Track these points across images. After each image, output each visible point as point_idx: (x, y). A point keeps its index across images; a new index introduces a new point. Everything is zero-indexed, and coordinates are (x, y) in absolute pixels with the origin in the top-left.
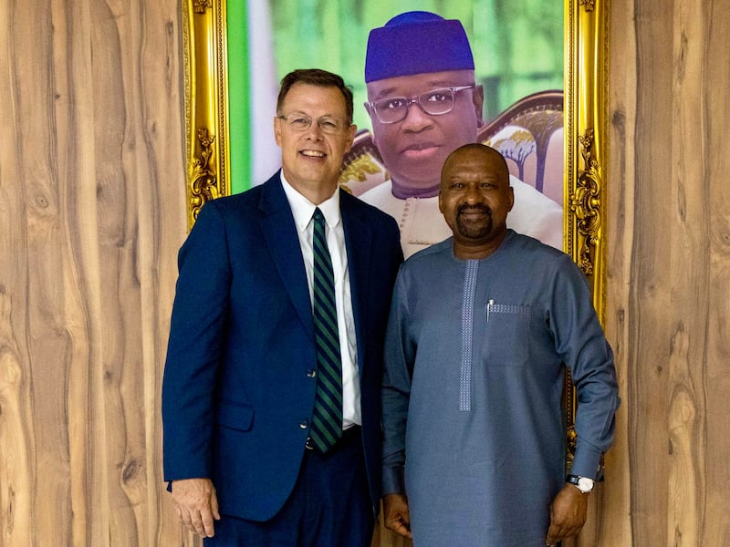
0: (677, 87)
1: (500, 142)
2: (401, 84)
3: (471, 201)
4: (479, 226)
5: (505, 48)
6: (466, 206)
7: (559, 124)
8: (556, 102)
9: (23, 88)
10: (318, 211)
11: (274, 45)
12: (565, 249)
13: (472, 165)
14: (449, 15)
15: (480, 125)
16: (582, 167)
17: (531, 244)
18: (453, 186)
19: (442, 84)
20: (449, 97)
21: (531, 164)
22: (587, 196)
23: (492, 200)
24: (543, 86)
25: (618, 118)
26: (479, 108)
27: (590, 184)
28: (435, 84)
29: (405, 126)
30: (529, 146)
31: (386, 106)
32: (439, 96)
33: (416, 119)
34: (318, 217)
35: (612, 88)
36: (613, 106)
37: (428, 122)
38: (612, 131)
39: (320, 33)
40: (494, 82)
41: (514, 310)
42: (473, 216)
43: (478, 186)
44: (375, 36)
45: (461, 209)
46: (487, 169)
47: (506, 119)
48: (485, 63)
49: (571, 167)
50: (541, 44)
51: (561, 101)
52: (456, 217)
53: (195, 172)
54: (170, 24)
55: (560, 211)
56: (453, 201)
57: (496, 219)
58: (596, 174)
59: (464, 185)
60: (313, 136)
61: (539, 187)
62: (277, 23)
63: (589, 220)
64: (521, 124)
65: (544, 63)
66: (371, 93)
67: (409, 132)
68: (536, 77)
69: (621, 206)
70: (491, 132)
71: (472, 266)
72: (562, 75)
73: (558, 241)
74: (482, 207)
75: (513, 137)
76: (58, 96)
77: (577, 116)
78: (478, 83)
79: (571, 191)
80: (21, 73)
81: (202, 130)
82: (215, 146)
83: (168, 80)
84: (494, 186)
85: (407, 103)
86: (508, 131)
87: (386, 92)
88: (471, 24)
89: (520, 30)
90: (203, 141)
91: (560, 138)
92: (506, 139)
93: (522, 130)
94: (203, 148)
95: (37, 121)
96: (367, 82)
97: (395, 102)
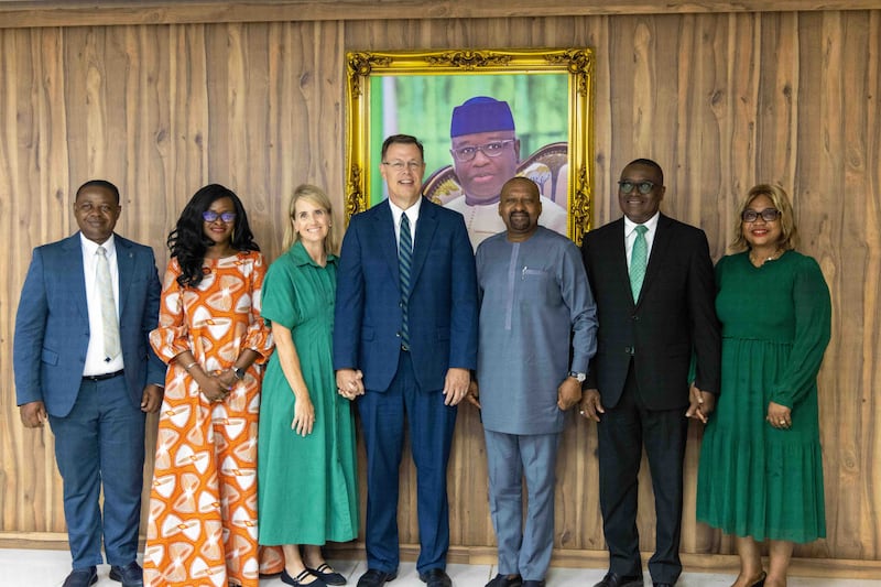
0: (635, 140)
1: (529, 173)
2: (473, 138)
3: (519, 209)
4: (522, 223)
5: (533, 117)
6: (516, 211)
7: (566, 162)
8: (564, 149)
9: (252, 141)
10: (404, 214)
11: (397, 116)
12: (568, 236)
13: (519, 188)
14: (500, 98)
15: (518, 162)
16: (579, 187)
17: (553, 234)
18: (508, 201)
19: (497, 138)
20: (500, 147)
21: (548, 186)
22: (581, 204)
23: (530, 209)
24: (556, 140)
25: (600, 158)
26: (517, 152)
27: (583, 197)
28: (492, 139)
29: (474, 163)
30: (547, 175)
31: (462, 151)
32: (494, 146)
33: (480, 159)
34: (405, 218)
35: (597, 141)
36: (597, 151)
37: (488, 161)
38: (597, 165)
39: (424, 108)
40: (527, 137)
41: (539, 273)
42: (519, 217)
43: (522, 201)
44: (457, 110)
45: (513, 213)
46: (527, 191)
47: (534, 159)
48: (521, 127)
49: (572, 187)
50: (555, 116)
51: (566, 148)
52: (510, 219)
53: (350, 190)
54: (338, 104)
55: (566, 213)
56: (508, 209)
57: (532, 219)
58: (586, 192)
59: (514, 200)
60: (407, 172)
61: (553, 199)
62: (400, 104)
63: (582, 218)
64: (542, 162)
65: (556, 126)
66: (454, 144)
67: (476, 166)
68: (551, 134)
69: (602, 211)
70: (525, 167)
71: (516, 246)
72: (567, 133)
73: (565, 231)
74: (524, 212)
75: (537, 170)
76: (271, 146)
77: (576, 157)
78: (517, 138)
79: (572, 202)
80: (251, 133)
81: (355, 166)
82: (362, 175)
83: (336, 137)
84: (532, 201)
85: (475, 150)
86: (535, 166)
87: (462, 144)
88: (513, 103)
89: (542, 108)
90: (355, 174)
91: (566, 169)
92: (534, 171)
93: (543, 165)
94: (355, 176)
95: (259, 161)
96: (452, 136)
97: (468, 149)
